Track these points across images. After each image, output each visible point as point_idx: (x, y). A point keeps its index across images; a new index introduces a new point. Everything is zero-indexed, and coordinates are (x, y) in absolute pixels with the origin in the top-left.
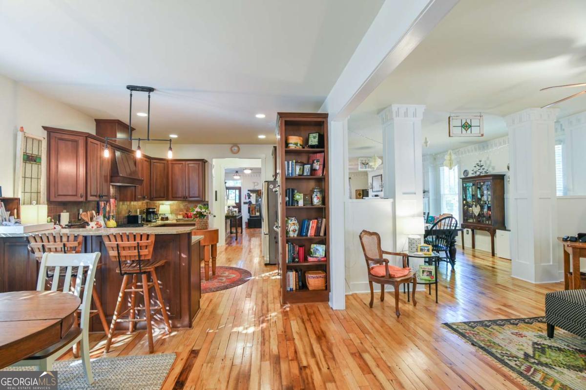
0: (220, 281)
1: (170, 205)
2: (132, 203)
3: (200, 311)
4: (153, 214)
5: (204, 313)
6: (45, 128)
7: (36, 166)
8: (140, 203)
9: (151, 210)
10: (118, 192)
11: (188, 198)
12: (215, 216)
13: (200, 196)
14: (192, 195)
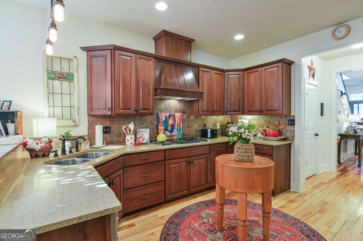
6: (83, 48)
7: (67, 83)
8: (222, 118)
10: (188, 107)
11: (264, 112)
12: (316, 135)
13: (279, 109)
14: (269, 108)
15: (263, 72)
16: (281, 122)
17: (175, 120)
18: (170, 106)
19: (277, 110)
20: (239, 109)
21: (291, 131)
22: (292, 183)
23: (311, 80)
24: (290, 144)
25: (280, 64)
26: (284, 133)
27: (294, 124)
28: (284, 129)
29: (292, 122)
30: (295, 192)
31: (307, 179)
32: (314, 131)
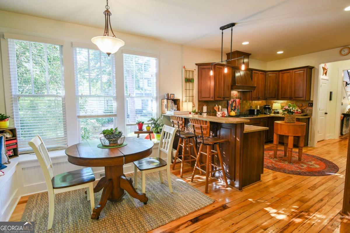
0: (300, 167)
1: (281, 103)
2: (254, 102)
3: (259, 183)
4: (268, 109)
5: (261, 185)
6: (196, 64)
7: (192, 84)
8: (260, 102)
9: (267, 106)
10: (242, 95)
11: (293, 98)
12: (326, 113)
13: (303, 96)
14: (297, 96)
15: (293, 73)
16: (303, 105)
17: (236, 103)
18: (234, 95)
19: (302, 97)
20: (275, 96)
21: (310, 110)
22: (309, 141)
23: (324, 77)
24: (309, 118)
25: (306, 69)
26: (305, 111)
27: (312, 106)
28: (305, 109)
29: (311, 105)
30: (311, 147)
31: (318, 142)
32: (324, 111)
